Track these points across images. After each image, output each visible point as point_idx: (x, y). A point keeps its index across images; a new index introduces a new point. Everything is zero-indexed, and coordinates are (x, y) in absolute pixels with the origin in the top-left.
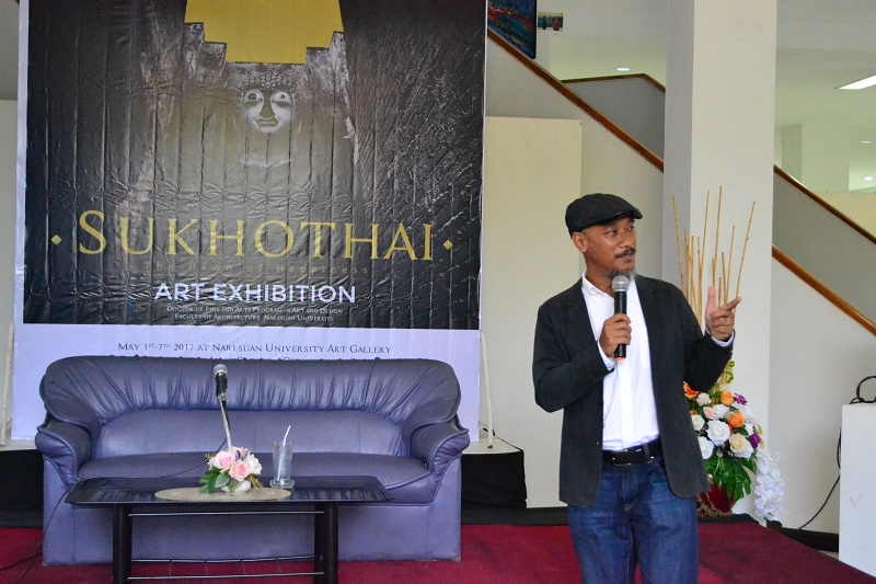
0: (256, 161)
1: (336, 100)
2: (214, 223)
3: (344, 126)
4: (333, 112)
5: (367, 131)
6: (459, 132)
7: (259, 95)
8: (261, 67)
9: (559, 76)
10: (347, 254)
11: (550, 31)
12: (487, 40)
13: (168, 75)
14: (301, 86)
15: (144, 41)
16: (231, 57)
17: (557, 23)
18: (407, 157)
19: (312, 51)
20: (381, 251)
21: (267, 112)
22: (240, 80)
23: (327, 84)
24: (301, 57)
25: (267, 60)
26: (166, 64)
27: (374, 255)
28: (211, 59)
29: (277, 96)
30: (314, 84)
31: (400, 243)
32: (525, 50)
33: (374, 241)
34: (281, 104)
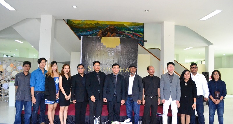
0: (109, 60)
1: (119, 52)
2: (104, 67)
3: (120, 55)
4: (119, 54)
5: (123, 56)
6: (135, 56)
7: (110, 52)
8: (110, 48)
9: (146, 48)
10: (120, 71)
11: (145, 42)
12: (138, 45)
13: (99, 49)
14: (115, 50)
15: (96, 45)
16: (106, 47)
17: (146, 41)
18: (128, 59)
19: (116, 46)
20: (125, 71)
21: (111, 54)
22: (108, 50)
23: (118, 50)
24: (115, 47)
25: (111, 47)
26: (99, 48)
27: (124, 71)
28: (104, 47)
29: (112, 52)
30: (117, 50)
31: (127, 70)
32: (142, 45)
33: (124, 70)
34: (112, 53)
